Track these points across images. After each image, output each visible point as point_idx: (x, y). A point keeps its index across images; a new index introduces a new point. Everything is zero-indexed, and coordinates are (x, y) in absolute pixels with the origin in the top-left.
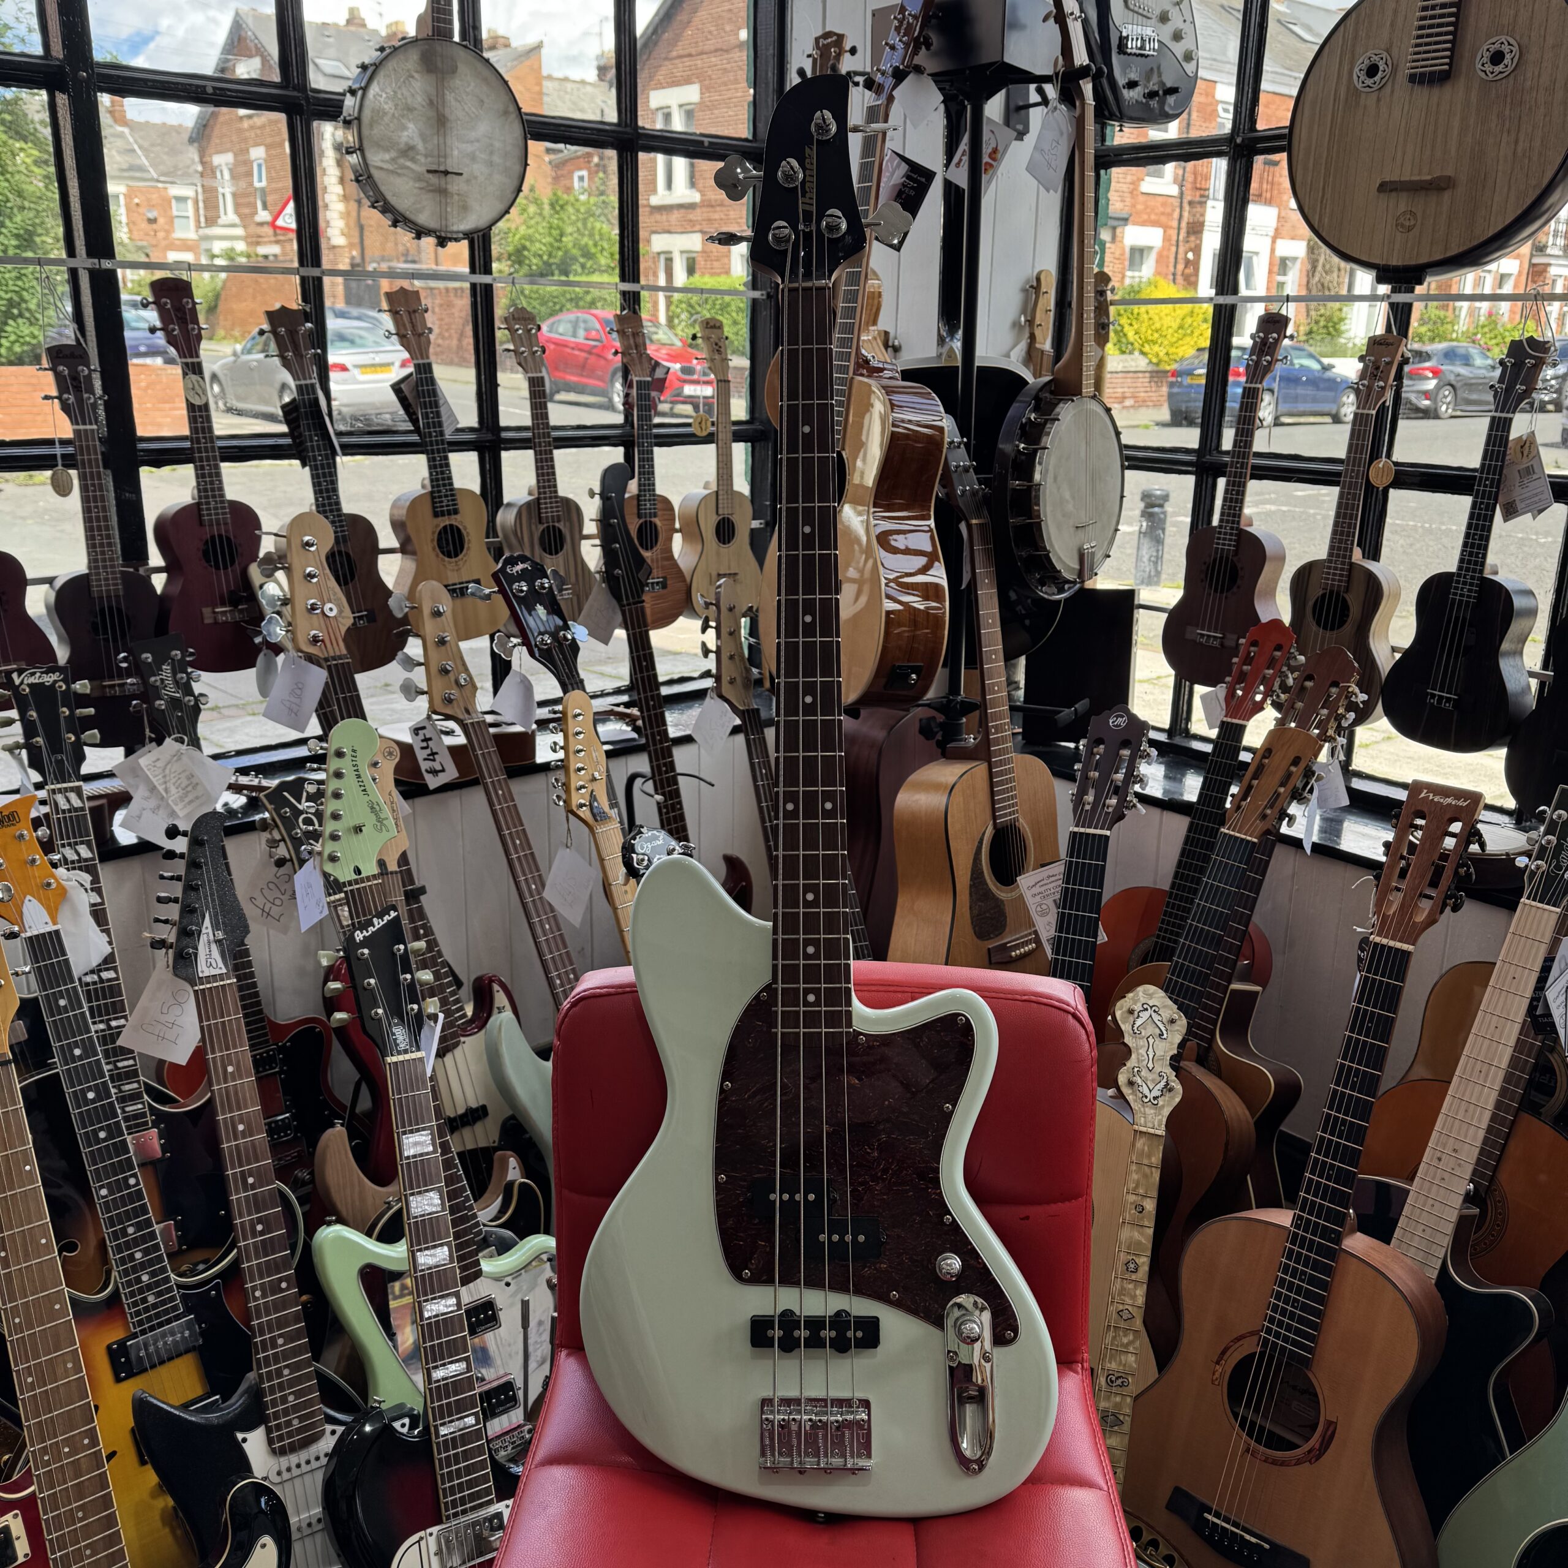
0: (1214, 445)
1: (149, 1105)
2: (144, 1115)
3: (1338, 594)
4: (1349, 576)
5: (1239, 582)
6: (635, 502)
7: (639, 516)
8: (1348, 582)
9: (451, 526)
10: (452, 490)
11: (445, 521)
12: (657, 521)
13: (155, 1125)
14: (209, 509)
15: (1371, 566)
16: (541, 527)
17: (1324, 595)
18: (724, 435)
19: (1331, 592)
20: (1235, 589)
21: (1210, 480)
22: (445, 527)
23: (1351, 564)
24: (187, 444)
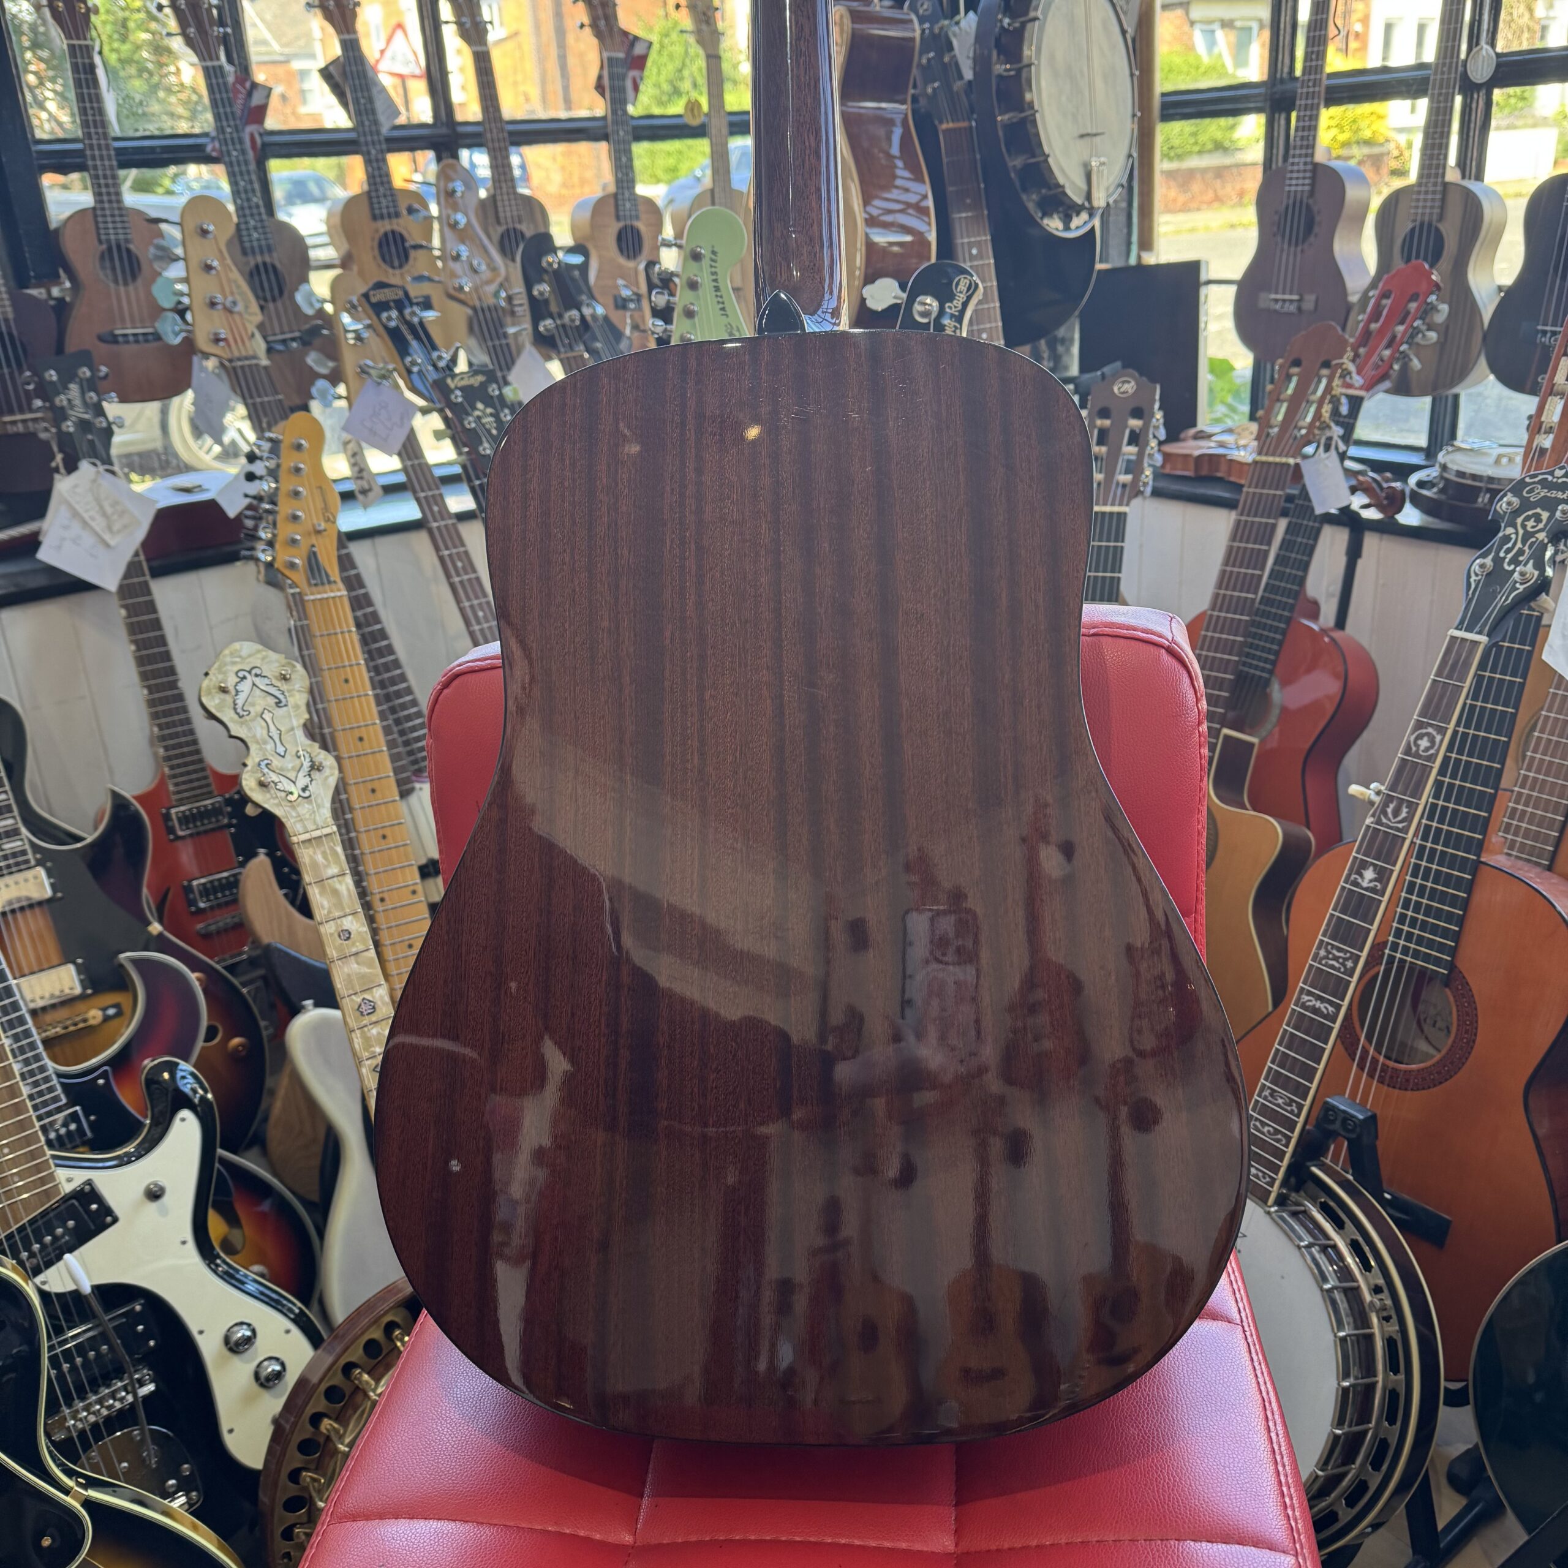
0: (1286, 70)
1: (31, 842)
2: (24, 853)
3: (1430, 225)
4: (1443, 200)
5: (1316, 229)
6: (612, 201)
7: (618, 218)
8: (1442, 208)
9: (393, 232)
10: (391, 189)
11: (385, 226)
12: (641, 225)
13: (39, 863)
14: (104, 216)
15: (1472, 185)
16: (501, 229)
17: (1413, 230)
18: (719, 125)
19: (1422, 224)
20: (1312, 239)
21: (1283, 116)
22: (386, 234)
23: (1446, 185)
24: (80, 146)
